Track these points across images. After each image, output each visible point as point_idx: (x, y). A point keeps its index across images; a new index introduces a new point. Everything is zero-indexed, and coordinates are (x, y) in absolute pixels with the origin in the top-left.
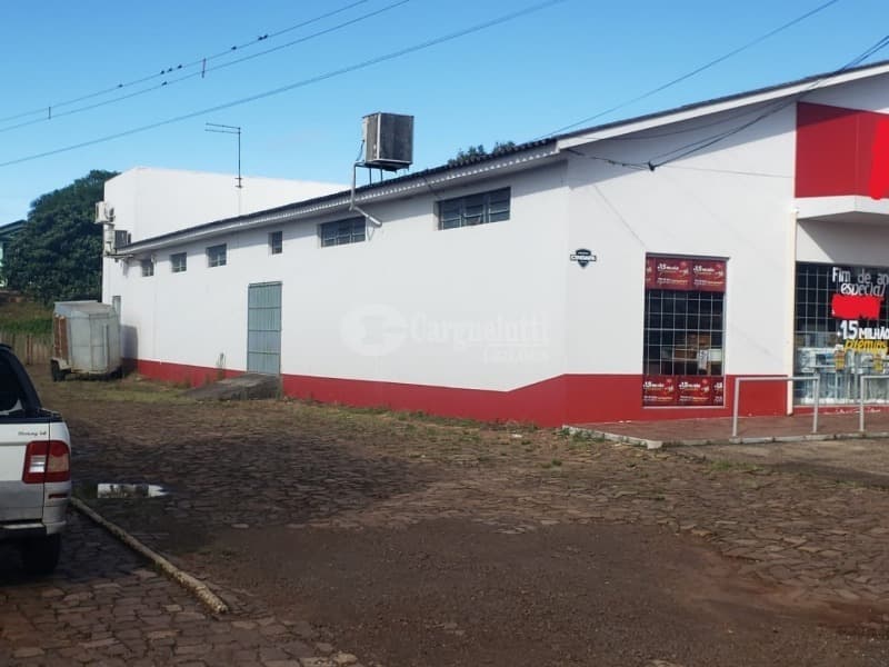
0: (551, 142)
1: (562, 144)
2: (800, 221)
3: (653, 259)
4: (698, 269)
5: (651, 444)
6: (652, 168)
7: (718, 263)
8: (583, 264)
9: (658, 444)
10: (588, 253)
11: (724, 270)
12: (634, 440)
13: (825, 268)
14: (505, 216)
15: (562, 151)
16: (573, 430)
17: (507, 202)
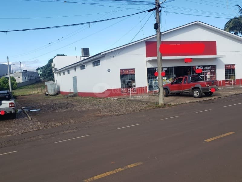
0: (100, 53)
1: (102, 54)
2: (147, 61)
3: (121, 70)
4: (130, 71)
5: (116, 99)
6: (113, 57)
7: (134, 69)
8: (109, 72)
9: (117, 99)
10: (110, 70)
11: (134, 70)
12: (114, 98)
13: (153, 68)
14: (100, 64)
15: (102, 55)
16: (109, 98)
17: (99, 62)
